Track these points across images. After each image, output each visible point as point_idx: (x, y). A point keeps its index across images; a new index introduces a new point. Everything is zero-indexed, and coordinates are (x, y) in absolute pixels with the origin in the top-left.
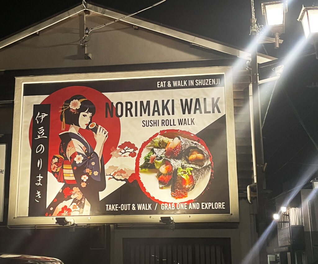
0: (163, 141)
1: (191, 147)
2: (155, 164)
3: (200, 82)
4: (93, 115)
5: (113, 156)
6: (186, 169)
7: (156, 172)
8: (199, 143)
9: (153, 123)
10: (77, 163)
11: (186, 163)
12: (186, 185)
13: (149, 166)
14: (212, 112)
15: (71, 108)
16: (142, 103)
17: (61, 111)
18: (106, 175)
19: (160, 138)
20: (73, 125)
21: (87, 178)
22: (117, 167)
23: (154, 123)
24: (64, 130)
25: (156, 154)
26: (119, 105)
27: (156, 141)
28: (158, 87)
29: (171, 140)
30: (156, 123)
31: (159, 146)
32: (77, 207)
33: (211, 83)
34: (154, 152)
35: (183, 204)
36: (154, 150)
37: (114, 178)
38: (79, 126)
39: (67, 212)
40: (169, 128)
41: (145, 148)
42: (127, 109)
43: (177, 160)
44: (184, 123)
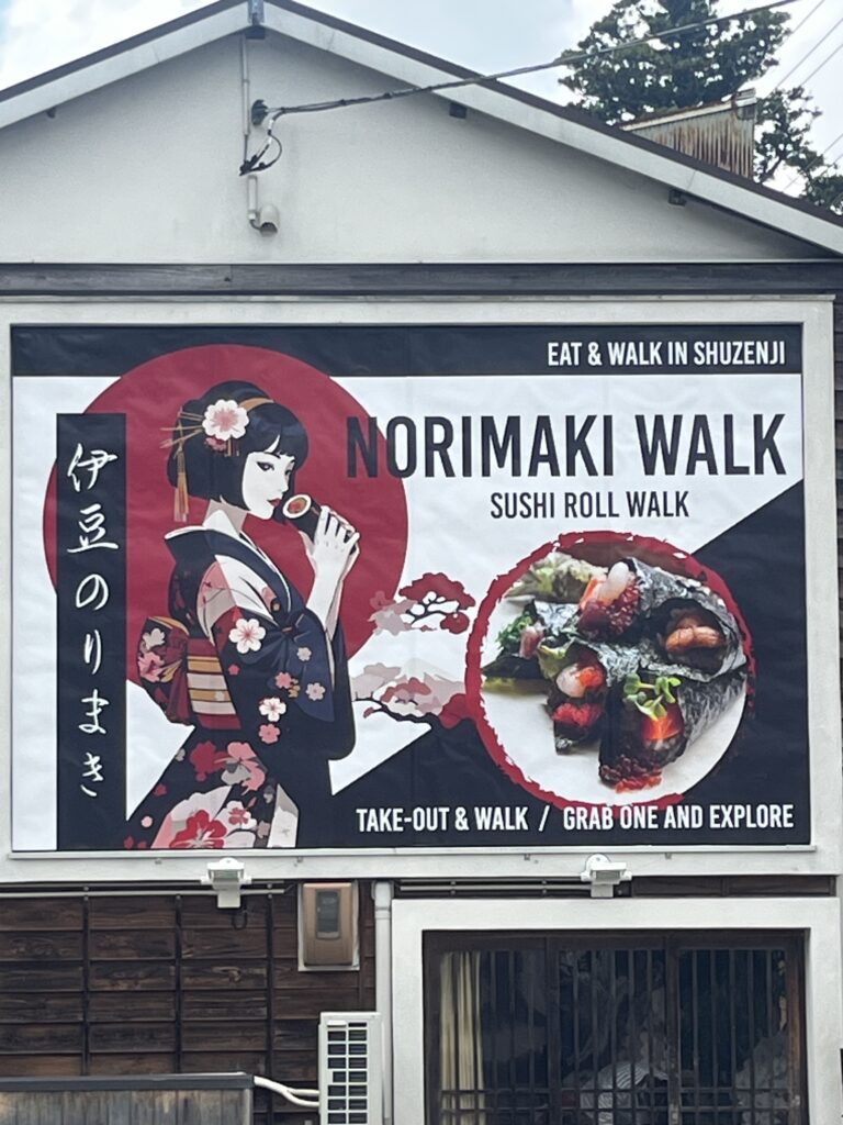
0: (569, 573)
1: (674, 602)
2: (541, 661)
3: (710, 352)
4: (297, 463)
5: (378, 628)
6: (654, 683)
7: (544, 693)
8: (702, 585)
9: (531, 503)
10: (242, 649)
11: (654, 661)
12: (655, 742)
13: (517, 668)
14: (752, 470)
15: (209, 432)
16: (488, 423)
17: (170, 443)
18: (353, 698)
19: (558, 563)
20: (219, 501)
21: (282, 708)
22: (398, 670)
23: (536, 505)
24: (184, 519)
25: (543, 623)
26: (401, 431)
27: (544, 575)
28: (551, 363)
29: (598, 572)
30: (544, 505)
31: (554, 594)
32: (248, 815)
33: (751, 357)
34: (536, 618)
35: (643, 808)
36: (535, 610)
37: (385, 709)
38: (246, 508)
39: (209, 833)
40: (594, 524)
41: (503, 599)
42: (430, 446)
43: (621, 647)
44: (651, 509)
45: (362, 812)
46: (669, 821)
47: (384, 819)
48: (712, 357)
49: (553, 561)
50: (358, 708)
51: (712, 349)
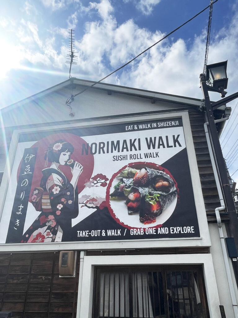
0: (131, 171)
1: (157, 176)
2: (124, 192)
3: (161, 124)
4: (71, 154)
5: (86, 187)
6: (153, 196)
7: (126, 200)
8: (164, 172)
9: (122, 157)
10: (55, 193)
11: (153, 190)
12: (154, 211)
13: (119, 194)
14: (173, 146)
16: (113, 143)
18: (79, 203)
20: (54, 162)
21: (62, 206)
22: (90, 196)
23: (123, 158)
26: (94, 146)
27: (125, 173)
28: (126, 130)
29: (138, 171)
30: (125, 157)
31: (128, 177)
32: (51, 233)
33: (171, 124)
34: (123, 182)
35: (152, 228)
36: (123, 180)
37: (86, 206)
38: (59, 163)
39: (41, 238)
40: (137, 161)
41: (115, 179)
42: (100, 148)
43: (144, 187)
44: (150, 156)
45: (78, 232)
46: (159, 232)
47: (84, 234)
48: (162, 125)
49: (127, 169)
50: (80, 205)
51: (162, 124)
